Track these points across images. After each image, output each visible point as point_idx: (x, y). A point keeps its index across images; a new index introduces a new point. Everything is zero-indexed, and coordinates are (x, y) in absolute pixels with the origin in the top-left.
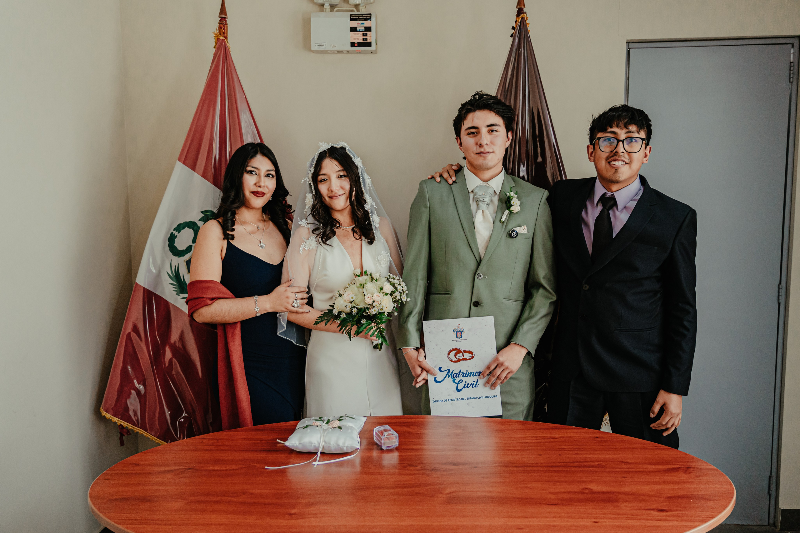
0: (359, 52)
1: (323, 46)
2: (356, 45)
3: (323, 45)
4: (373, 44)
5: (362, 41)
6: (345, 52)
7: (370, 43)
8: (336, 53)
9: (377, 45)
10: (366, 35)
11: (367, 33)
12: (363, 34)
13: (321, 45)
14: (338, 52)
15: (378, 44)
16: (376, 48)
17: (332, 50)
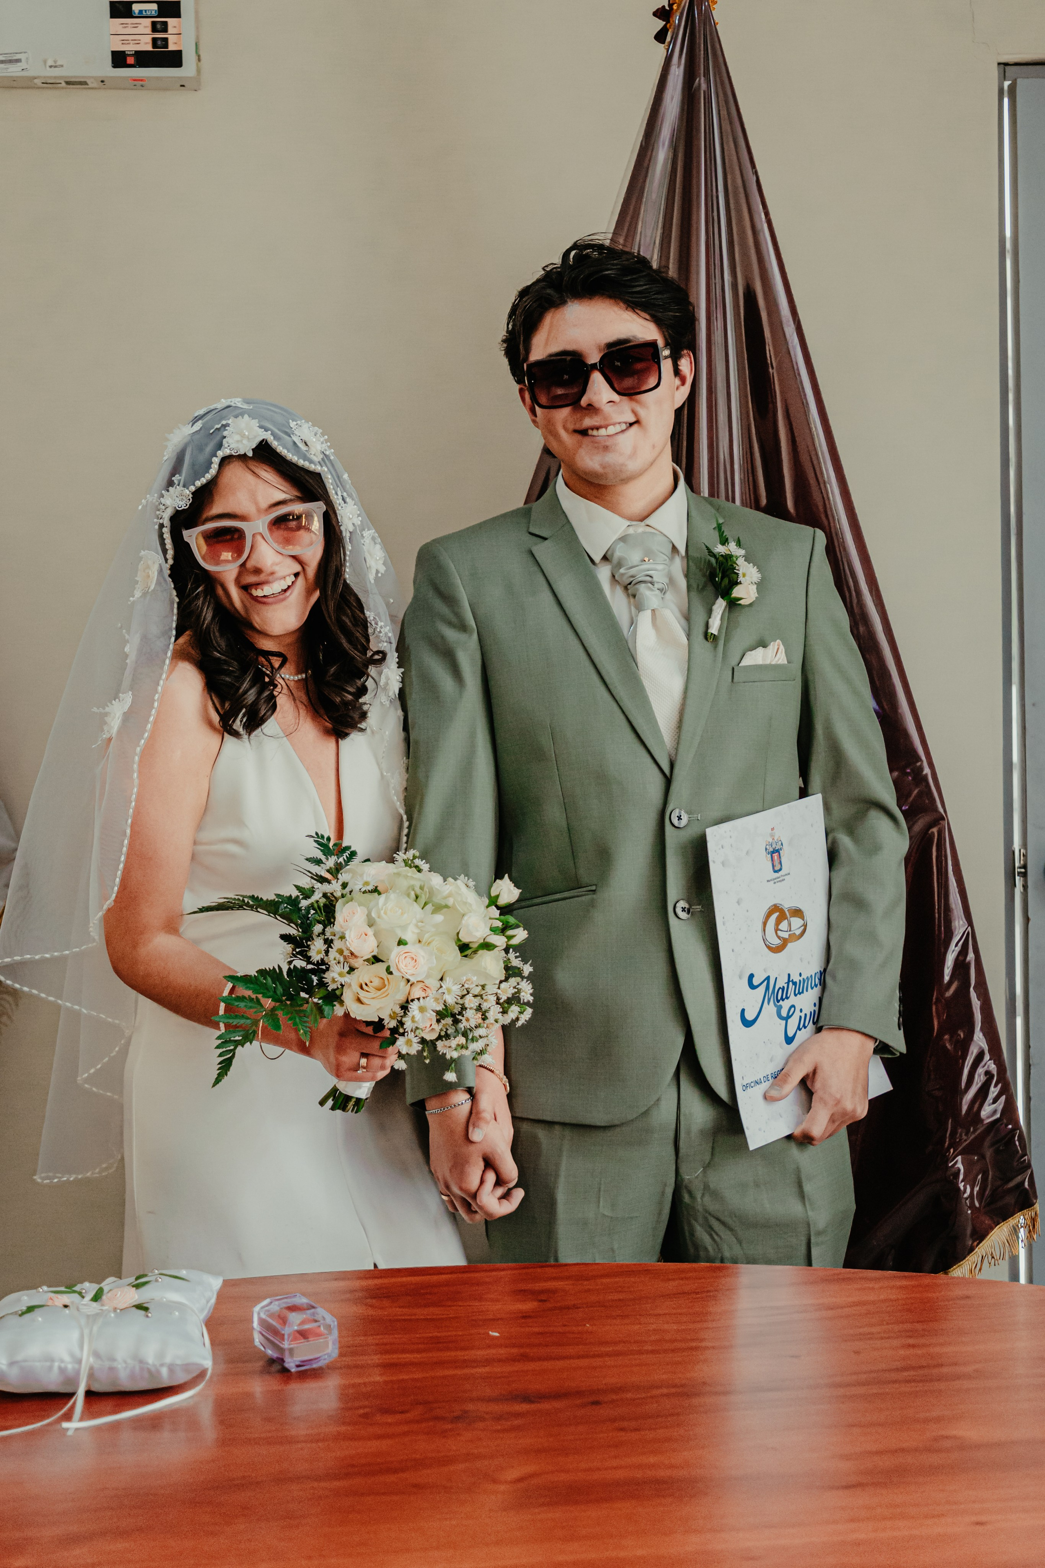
0: (139, 84)
1: (19, 64)
2: (131, 60)
3: (18, 61)
4: (188, 58)
5: (149, 48)
6: (91, 85)
7: (179, 53)
8: (63, 88)
9: (199, 60)
10: (164, 28)
11: (166, 23)
12: (154, 24)
13: (10, 61)
14: (68, 83)
15: (202, 57)
16: (199, 71)
17: (50, 77)
